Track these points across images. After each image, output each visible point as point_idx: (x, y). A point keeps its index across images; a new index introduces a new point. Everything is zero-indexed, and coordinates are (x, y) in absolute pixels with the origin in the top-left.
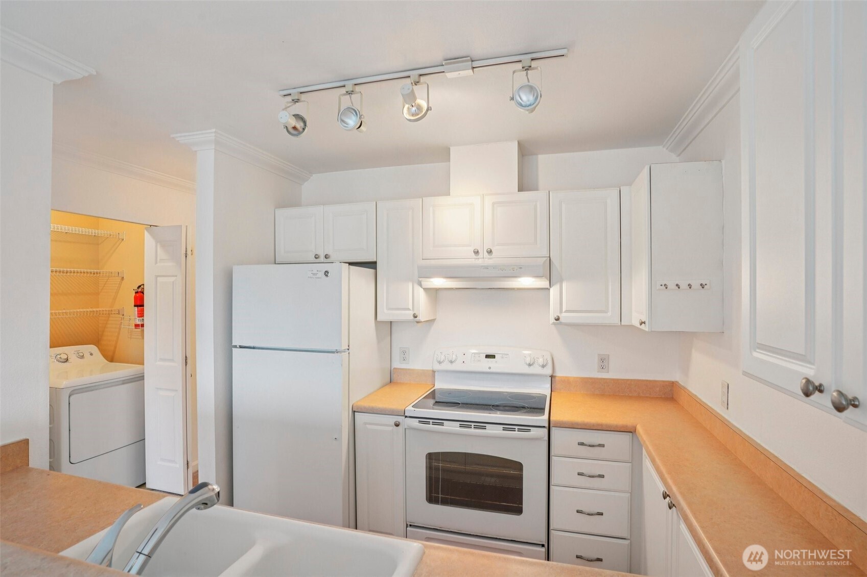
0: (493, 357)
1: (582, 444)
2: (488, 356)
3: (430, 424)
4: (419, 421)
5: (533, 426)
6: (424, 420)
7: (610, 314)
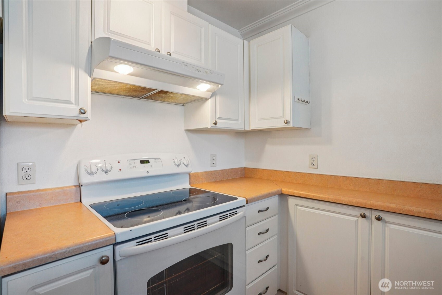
0: (147, 162)
1: (260, 211)
2: (142, 162)
3: (151, 241)
4: (137, 243)
5: (239, 207)
6: (144, 239)
7: (240, 122)
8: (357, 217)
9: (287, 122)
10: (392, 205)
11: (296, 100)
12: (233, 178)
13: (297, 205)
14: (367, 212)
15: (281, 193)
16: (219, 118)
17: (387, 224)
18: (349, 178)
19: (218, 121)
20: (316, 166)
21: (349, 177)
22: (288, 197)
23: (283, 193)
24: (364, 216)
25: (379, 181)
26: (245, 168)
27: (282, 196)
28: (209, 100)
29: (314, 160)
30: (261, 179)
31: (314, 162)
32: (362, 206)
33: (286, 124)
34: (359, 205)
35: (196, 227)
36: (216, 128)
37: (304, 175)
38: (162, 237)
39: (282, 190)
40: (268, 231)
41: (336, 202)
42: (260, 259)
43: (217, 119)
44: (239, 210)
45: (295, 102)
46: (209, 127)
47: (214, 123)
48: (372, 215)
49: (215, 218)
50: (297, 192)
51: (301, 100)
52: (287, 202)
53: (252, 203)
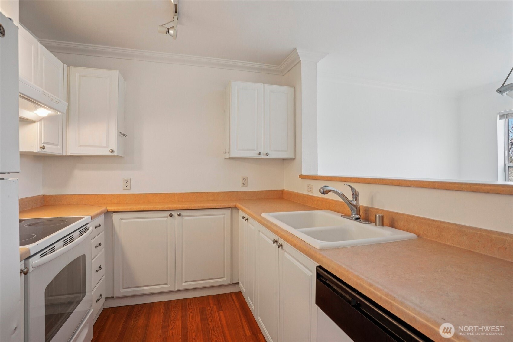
1: (96, 227)
3: (47, 254)
4: (41, 255)
5: (88, 224)
6: (42, 252)
7: (59, 147)
8: (167, 217)
9: (112, 151)
10: (186, 206)
11: (119, 133)
12: (34, 207)
13: (121, 219)
14: (173, 213)
16: (45, 143)
17: (183, 217)
18: (156, 194)
19: (45, 145)
20: (129, 188)
22: (113, 214)
23: (108, 211)
24: (171, 216)
26: (43, 195)
27: (107, 213)
28: (37, 123)
29: (127, 183)
32: (170, 209)
33: (111, 153)
34: (168, 209)
35: (69, 241)
36: (42, 152)
37: (119, 196)
38: (52, 250)
39: (108, 208)
40: (100, 244)
41: (154, 210)
42: (97, 269)
43: (43, 143)
44: (88, 226)
45: (118, 135)
46: (36, 151)
47: (41, 148)
48: (175, 214)
49: (77, 233)
50: (122, 208)
51: (122, 134)
52: (111, 218)
53: (93, 220)
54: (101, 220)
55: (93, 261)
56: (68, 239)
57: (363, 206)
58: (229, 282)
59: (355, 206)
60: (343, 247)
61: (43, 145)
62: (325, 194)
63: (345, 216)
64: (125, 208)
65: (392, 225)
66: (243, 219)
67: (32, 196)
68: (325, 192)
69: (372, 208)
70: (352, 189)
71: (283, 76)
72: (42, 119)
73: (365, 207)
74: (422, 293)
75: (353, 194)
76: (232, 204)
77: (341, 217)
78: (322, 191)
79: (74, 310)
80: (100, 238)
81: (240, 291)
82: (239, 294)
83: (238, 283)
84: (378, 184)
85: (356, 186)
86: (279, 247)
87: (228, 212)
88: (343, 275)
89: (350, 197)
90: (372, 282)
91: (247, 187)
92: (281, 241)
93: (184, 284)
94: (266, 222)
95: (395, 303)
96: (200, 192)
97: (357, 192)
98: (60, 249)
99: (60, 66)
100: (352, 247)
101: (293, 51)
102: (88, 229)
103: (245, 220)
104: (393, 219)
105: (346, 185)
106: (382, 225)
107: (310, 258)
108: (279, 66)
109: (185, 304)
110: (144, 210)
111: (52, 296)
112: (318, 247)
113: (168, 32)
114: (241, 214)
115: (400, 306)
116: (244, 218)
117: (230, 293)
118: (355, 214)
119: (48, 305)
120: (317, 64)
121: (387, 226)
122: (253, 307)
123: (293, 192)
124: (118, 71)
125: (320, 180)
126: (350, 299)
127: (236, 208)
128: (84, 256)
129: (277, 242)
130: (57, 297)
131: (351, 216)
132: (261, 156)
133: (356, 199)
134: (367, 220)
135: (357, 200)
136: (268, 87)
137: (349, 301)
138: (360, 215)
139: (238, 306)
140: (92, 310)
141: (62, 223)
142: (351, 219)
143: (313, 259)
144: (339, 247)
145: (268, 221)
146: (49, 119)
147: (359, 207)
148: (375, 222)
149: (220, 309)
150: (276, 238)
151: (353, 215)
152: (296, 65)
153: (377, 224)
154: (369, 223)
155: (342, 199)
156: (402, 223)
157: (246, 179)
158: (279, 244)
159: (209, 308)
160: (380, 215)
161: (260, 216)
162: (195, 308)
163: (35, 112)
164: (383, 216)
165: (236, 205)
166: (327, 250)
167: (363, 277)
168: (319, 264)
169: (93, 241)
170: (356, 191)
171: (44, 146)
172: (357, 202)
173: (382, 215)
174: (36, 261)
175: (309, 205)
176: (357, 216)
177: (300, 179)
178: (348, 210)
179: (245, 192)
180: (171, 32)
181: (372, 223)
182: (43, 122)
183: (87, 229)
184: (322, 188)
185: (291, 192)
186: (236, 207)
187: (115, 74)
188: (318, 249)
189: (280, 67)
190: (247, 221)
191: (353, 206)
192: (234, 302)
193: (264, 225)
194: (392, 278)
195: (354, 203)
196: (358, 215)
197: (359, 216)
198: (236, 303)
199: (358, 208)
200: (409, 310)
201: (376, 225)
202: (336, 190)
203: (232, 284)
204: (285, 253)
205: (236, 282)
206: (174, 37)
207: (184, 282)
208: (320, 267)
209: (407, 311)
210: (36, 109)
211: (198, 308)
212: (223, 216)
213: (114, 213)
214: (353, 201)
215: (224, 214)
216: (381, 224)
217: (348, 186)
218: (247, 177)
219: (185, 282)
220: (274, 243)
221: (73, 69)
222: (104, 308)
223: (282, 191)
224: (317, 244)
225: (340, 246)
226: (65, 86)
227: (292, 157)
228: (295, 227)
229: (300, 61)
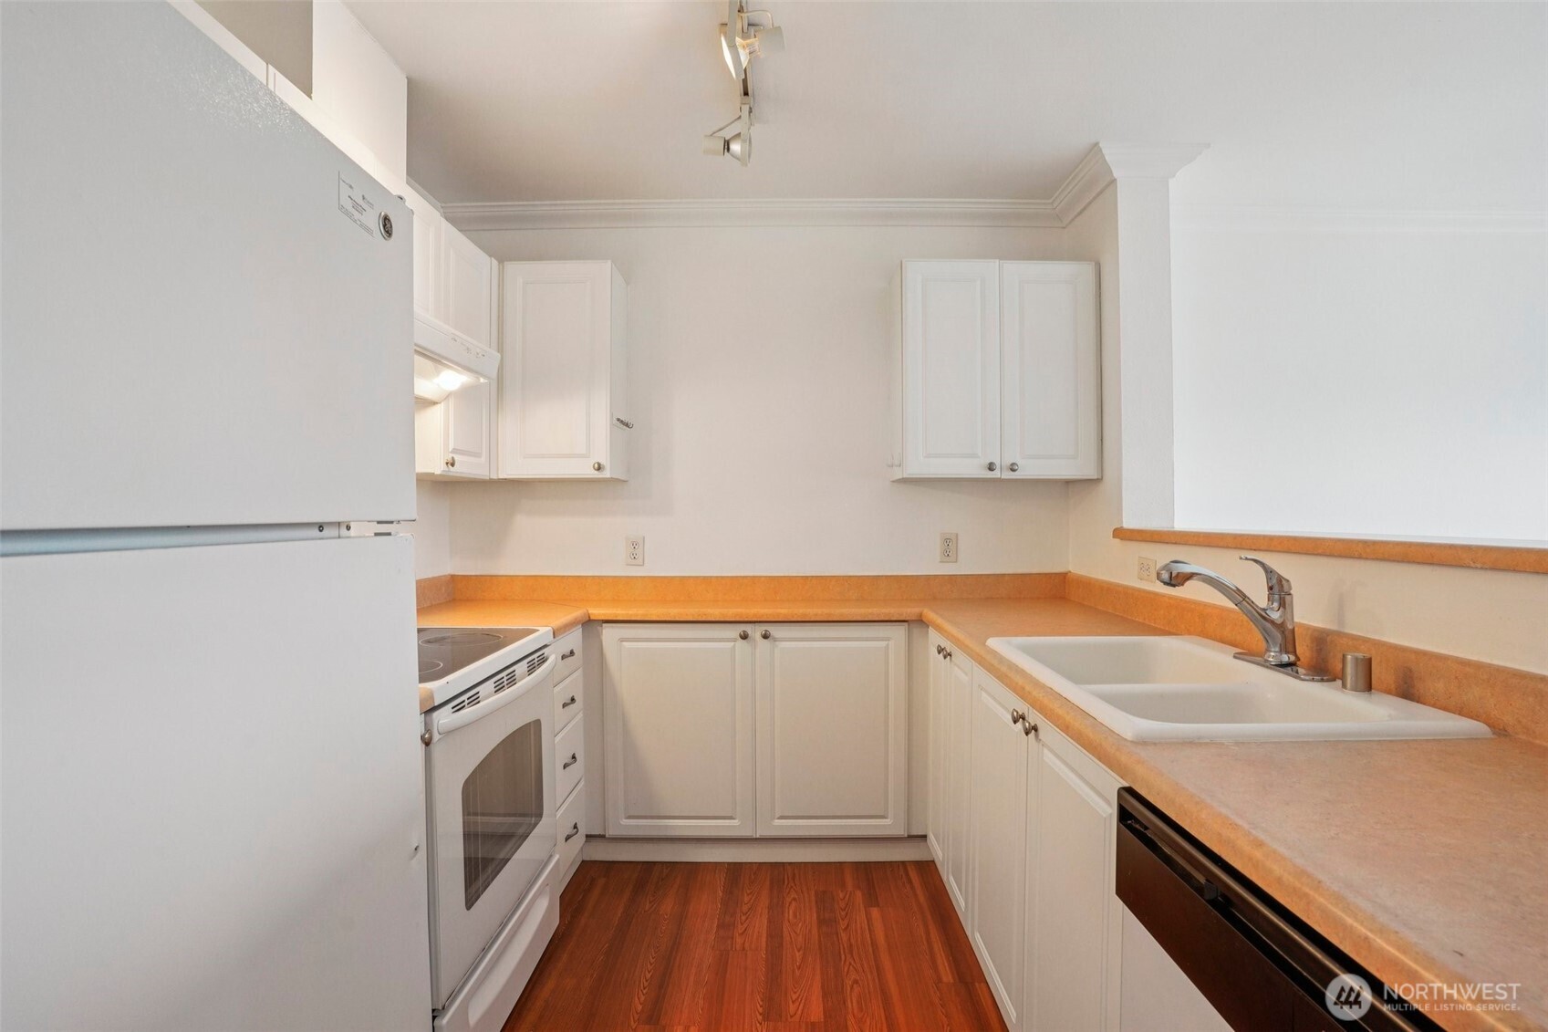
1: (563, 657)
5: (545, 646)
6: (458, 701)
7: (483, 459)
8: (734, 640)
9: (600, 468)
10: (783, 611)
11: (615, 421)
12: (434, 603)
13: (622, 640)
14: (748, 628)
15: (588, 619)
16: (455, 451)
17: (777, 643)
19: (457, 458)
20: (639, 561)
21: (705, 578)
22: (602, 626)
23: (592, 618)
24: (744, 637)
25: (754, 579)
26: (453, 576)
27: (589, 624)
28: (439, 405)
29: (635, 548)
30: (505, 599)
31: (636, 551)
32: (741, 620)
33: (596, 472)
34: (738, 619)
35: (506, 682)
36: (451, 474)
37: (615, 580)
38: (475, 700)
39: (590, 612)
40: (573, 700)
41: (700, 619)
42: (567, 761)
43: (452, 452)
44: (546, 651)
45: (612, 425)
46: (438, 472)
47: (447, 463)
48: (756, 632)
49: (523, 666)
50: (623, 612)
51: (622, 422)
52: (599, 636)
53: (557, 638)
54: (574, 639)
55: (557, 739)
56: (504, 678)
57: (1308, 628)
58: (900, 831)
59: (1281, 627)
60: (1208, 741)
61: (451, 455)
62: (1174, 586)
63: (1247, 655)
64: (630, 612)
65: (1407, 689)
66: (939, 653)
67: (430, 576)
68: (1176, 580)
69: (1340, 634)
70: (1269, 572)
71: (1064, 228)
72: (448, 396)
73: (1316, 630)
74: (1421, 883)
75: (1271, 588)
76: (910, 611)
77: (1235, 657)
78: (1165, 576)
79: (513, 855)
80: (573, 684)
81: (933, 861)
82: (927, 869)
83: (924, 837)
84: (1360, 557)
85: (1280, 564)
86: (1027, 734)
87: (899, 632)
88: (1186, 814)
89: (1260, 597)
90: (1262, 836)
91: (956, 562)
92: (1034, 717)
93: (777, 822)
94: (995, 662)
95: (1316, 896)
96: (823, 575)
97: (1284, 582)
98: (490, 699)
99: (486, 264)
100: (1237, 744)
101: (1091, 150)
102: (546, 660)
103: (945, 657)
104: (1411, 671)
105: (1247, 559)
106: (1368, 687)
107: (1103, 763)
108: (1050, 201)
109: (779, 874)
110: (677, 619)
111: (476, 814)
112: (1128, 734)
113: (728, 149)
114: (935, 638)
115: (1329, 906)
116: (940, 650)
117: (903, 863)
118: (1277, 649)
119: (469, 835)
120: (1172, 182)
121: (1389, 692)
122: (963, 904)
123: (1097, 580)
124: (609, 262)
125: (1176, 543)
126: (1202, 880)
127: (921, 622)
128: (537, 723)
129: (1024, 719)
130: (486, 819)
131: (1266, 657)
132: (996, 474)
133: (1282, 604)
134: (1323, 671)
135: (1284, 608)
136: (1016, 269)
137: (1200, 889)
138: (1295, 653)
139: (922, 899)
140: (556, 858)
141: (490, 641)
142: (1266, 664)
143: (1110, 767)
144: (1197, 741)
145: (1001, 659)
146: (464, 394)
147: (1294, 629)
148: (1343, 678)
149: (872, 899)
150: (1023, 708)
151: (1273, 654)
152: (1101, 192)
153: (1349, 686)
154: (1322, 680)
155: (1234, 603)
156: (1440, 686)
157: (954, 541)
158: (1027, 724)
159: (841, 895)
160: (1360, 655)
161: (984, 644)
162: (804, 889)
163: (436, 380)
164: (1370, 661)
165: (921, 615)
166: (1155, 744)
167: (1239, 822)
168: (1127, 782)
169: (557, 689)
170: (1280, 579)
171: (453, 458)
172: (1284, 613)
173: (1367, 656)
174: (444, 718)
175: (1140, 621)
176: (1285, 658)
177: (1118, 540)
178: (1256, 638)
179: (951, 579)
180: (736, 147)
181: (1335, 680)
182: (451, 402)
183: (543, 660)
184: (1166, 567)
185: (1090, 579)
186: (922, 620)
187: (601, 271)
188: (1129, 739)
189: (1052, 203)
190: (951, 659)
191: (1268, 625)
192: (912, 888)
193: (990, 669)
194: (1337, 834)
195: (1275, 616)
196: (1287, 652)
197: (1292, 658)
198: (919, 892)
199: (1287, 633)
200: (1356, 919)
201: (1344, 686)
202: (1213, 574)
203: (911, 837)
204: (1046, 751)
205: (920, 834)
206: (743, 159)
207: (777, 816)
208: (1130, 791)
209: (1350, 921)
210: (438, 373)
211: (813, 893)
212: (883, 644)
213: (604, 625)
214: (1272, 609)
215: (888, 639)
216: (1361, 683)
217: (1252, 562)
218: (957, 535)
219: (781, 818)
220: (1015, 722)
221: (511, 267)
222: (583, 861)
223: (1063, 578)
224: (1127, 725)
225: (1199, 739)
226: (494, 318)
227: (1091, 473)
228: (1076, 679)
229: (1114, 181)
